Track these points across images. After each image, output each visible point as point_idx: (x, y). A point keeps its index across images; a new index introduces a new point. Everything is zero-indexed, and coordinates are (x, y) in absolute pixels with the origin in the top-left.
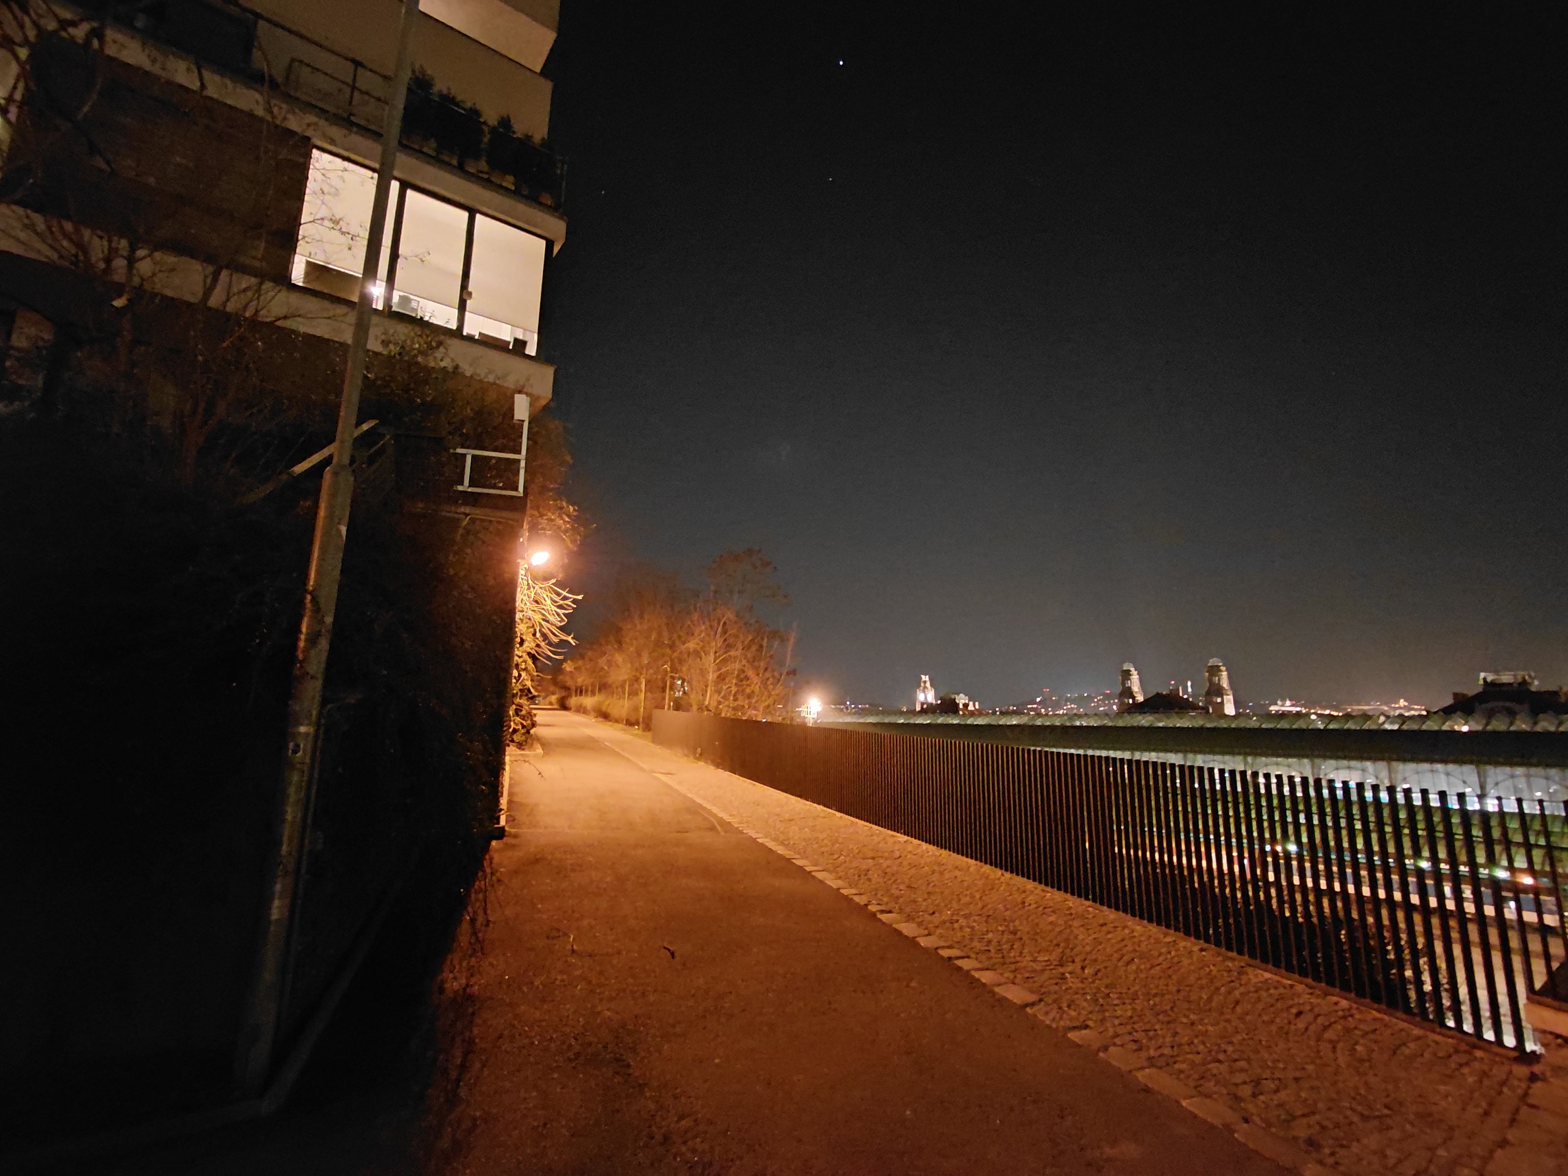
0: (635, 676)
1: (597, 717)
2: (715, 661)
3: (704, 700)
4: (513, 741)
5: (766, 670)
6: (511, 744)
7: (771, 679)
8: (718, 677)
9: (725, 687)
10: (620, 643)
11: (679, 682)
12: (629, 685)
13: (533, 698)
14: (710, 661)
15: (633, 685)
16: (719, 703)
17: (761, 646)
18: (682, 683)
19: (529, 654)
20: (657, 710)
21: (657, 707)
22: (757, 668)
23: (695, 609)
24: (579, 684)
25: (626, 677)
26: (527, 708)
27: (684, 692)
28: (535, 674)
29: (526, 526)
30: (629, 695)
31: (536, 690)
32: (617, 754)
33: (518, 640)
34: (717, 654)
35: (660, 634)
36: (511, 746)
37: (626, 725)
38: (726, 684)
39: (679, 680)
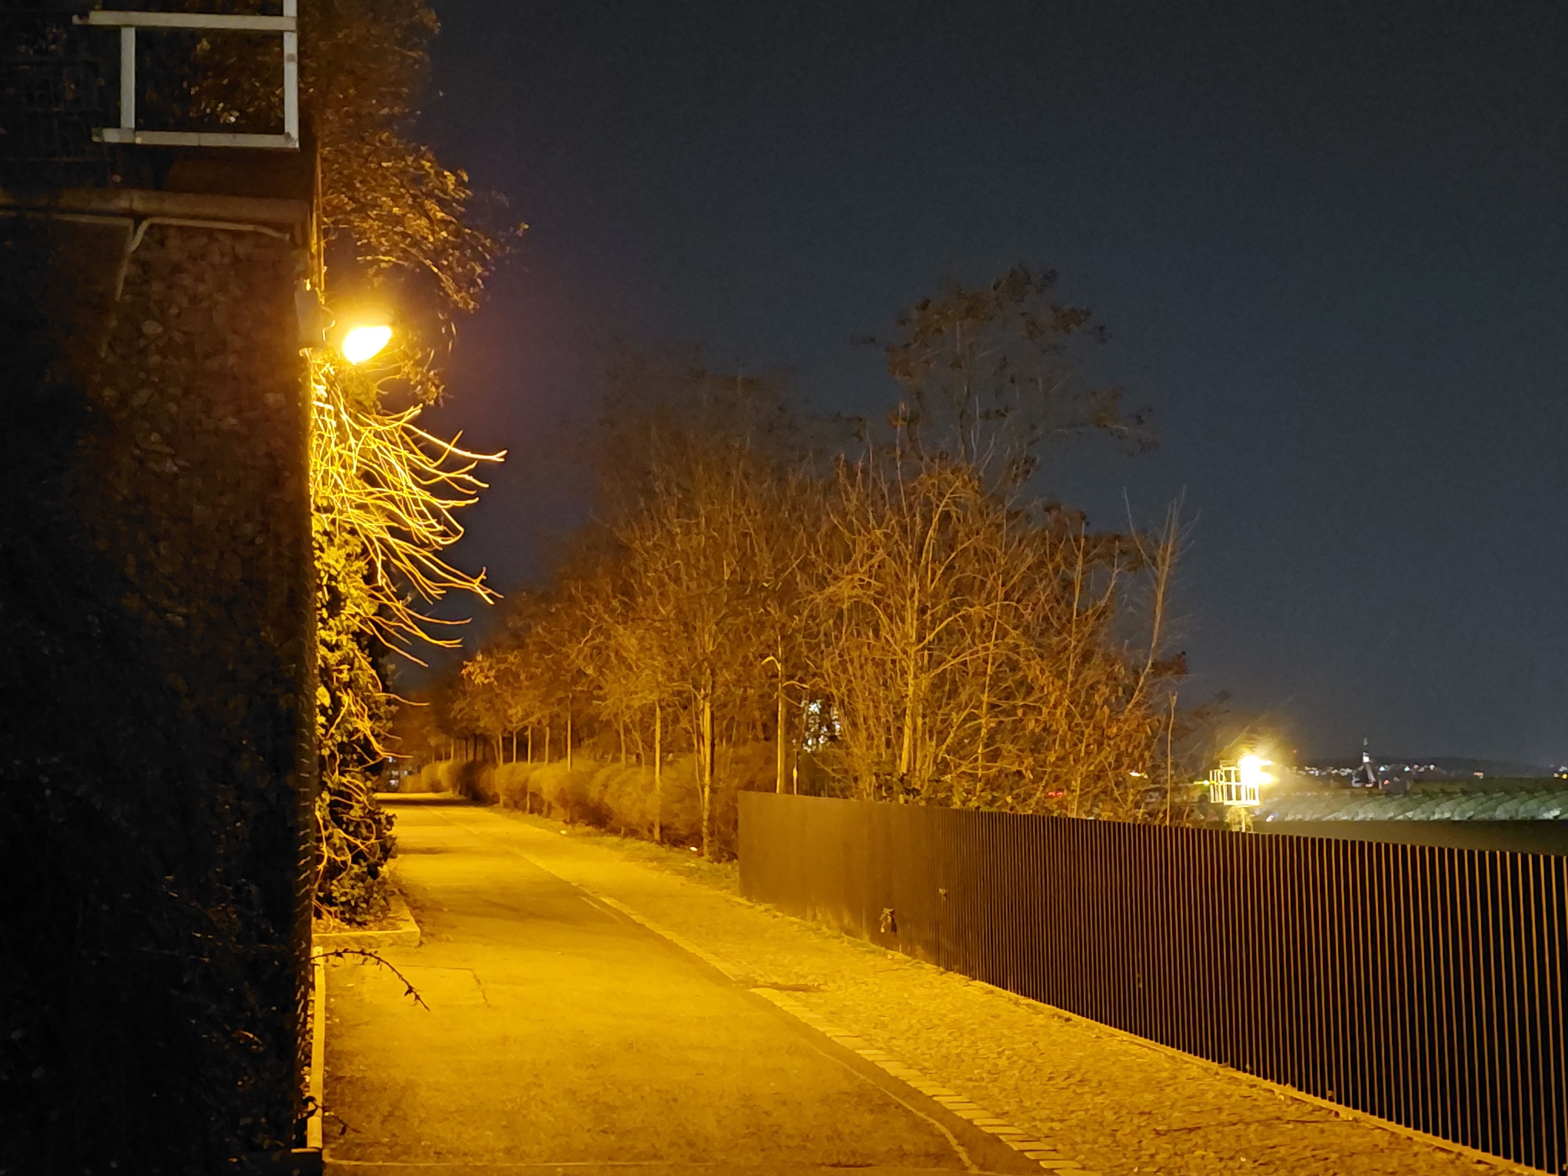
0: (679, 693)
1: (572, 822)
2: (921, 638)
3: (895, 758)
4: (329, 900)
5: (1086, 657)
6: (324, 908)
7: (1105, 690)
8: (935, 686)
9: (956, 718)
10: (627, 591)
11: (814, 708)
12: (664, 725)
13: (378, 769)
14: (906, 636)
15: (676, 720)
16: (943, 767)
17: (1067, 585)
18: (825, 709)
19: (358, 636)
20: (754, 796)
21: (750, 786)
22: (1057, 654)
23: (851, 476)
24: (515, 725)
25: (654, 697)
26: (363, 798)
27: (833, 738)
28: (381, 696)
29: (316, 244)
30: (665, 750)
31: (388, 748)
32: (642, 932)
33: (323, 596)
34: (928, 617)
35: (746, 560)
36: (326, 916)
37: (661, 843)
38: (959, 708)
39: (813, 701)
